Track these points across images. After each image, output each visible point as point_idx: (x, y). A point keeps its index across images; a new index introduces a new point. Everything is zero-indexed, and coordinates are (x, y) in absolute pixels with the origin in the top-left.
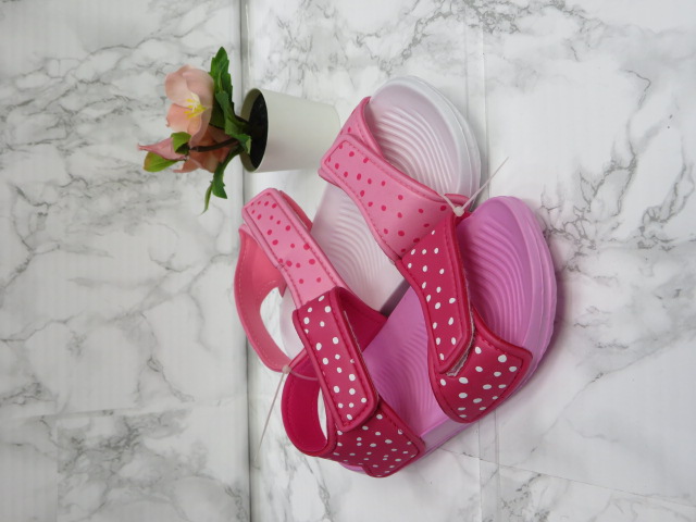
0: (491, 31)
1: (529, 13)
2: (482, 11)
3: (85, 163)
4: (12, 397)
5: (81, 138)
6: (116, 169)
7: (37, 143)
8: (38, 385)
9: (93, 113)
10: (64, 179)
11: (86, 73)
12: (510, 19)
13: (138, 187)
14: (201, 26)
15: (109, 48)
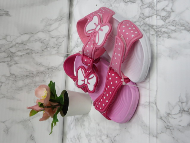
0: (160, 37)
1: (175, 32)
2: (156, 30)
3: (15, 69)
5: (15, 61)
6: (26, 72)
9: (20, 53)
10: (8, 74)
11: (19, 41)
12: (168, 34)
13: (32, 78)
14: (56, 29)
15: (27, 33)
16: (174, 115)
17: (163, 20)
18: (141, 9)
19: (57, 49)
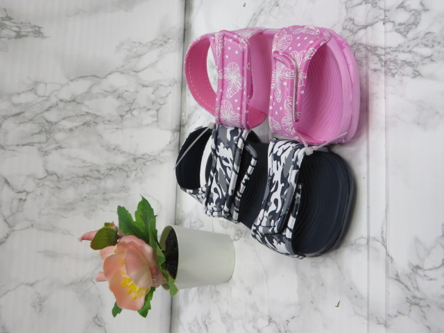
0: (393, 75)
1: (432, 61)
2: (383, 57)
3: (57, 162)
5: (57, 143)
6: (82, 167)
7: (23, 145)
9: (68, 124)
10: (41, 174)
11: (65, 94)
12: (413, 66)
13: (97, 182)
14: (153, 65)
15: (84, 77)
16: (430, 270)
17: (401, 33)
18: (347, 8)
19: (155, 112)
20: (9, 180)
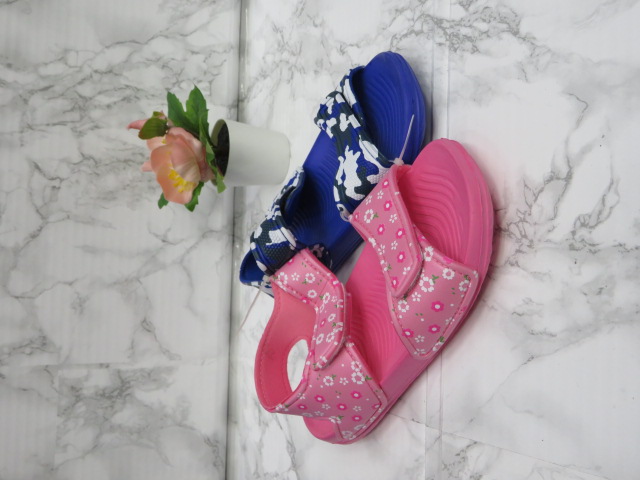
0: (455, 50)
1: (488, 36)
2: (448, 31)
3: (95, 144)
4: (21, 347)
5: (93, 122)
6: (122, 150)
7: (54, 125)
8: (44, 338)
9: (104, 100)
10: (76, 158)
11: (101, 64)
12: (472, 41)
14: (204, 27)
15: (122, 43)
17: (463, 6)
20: (40, 165)
